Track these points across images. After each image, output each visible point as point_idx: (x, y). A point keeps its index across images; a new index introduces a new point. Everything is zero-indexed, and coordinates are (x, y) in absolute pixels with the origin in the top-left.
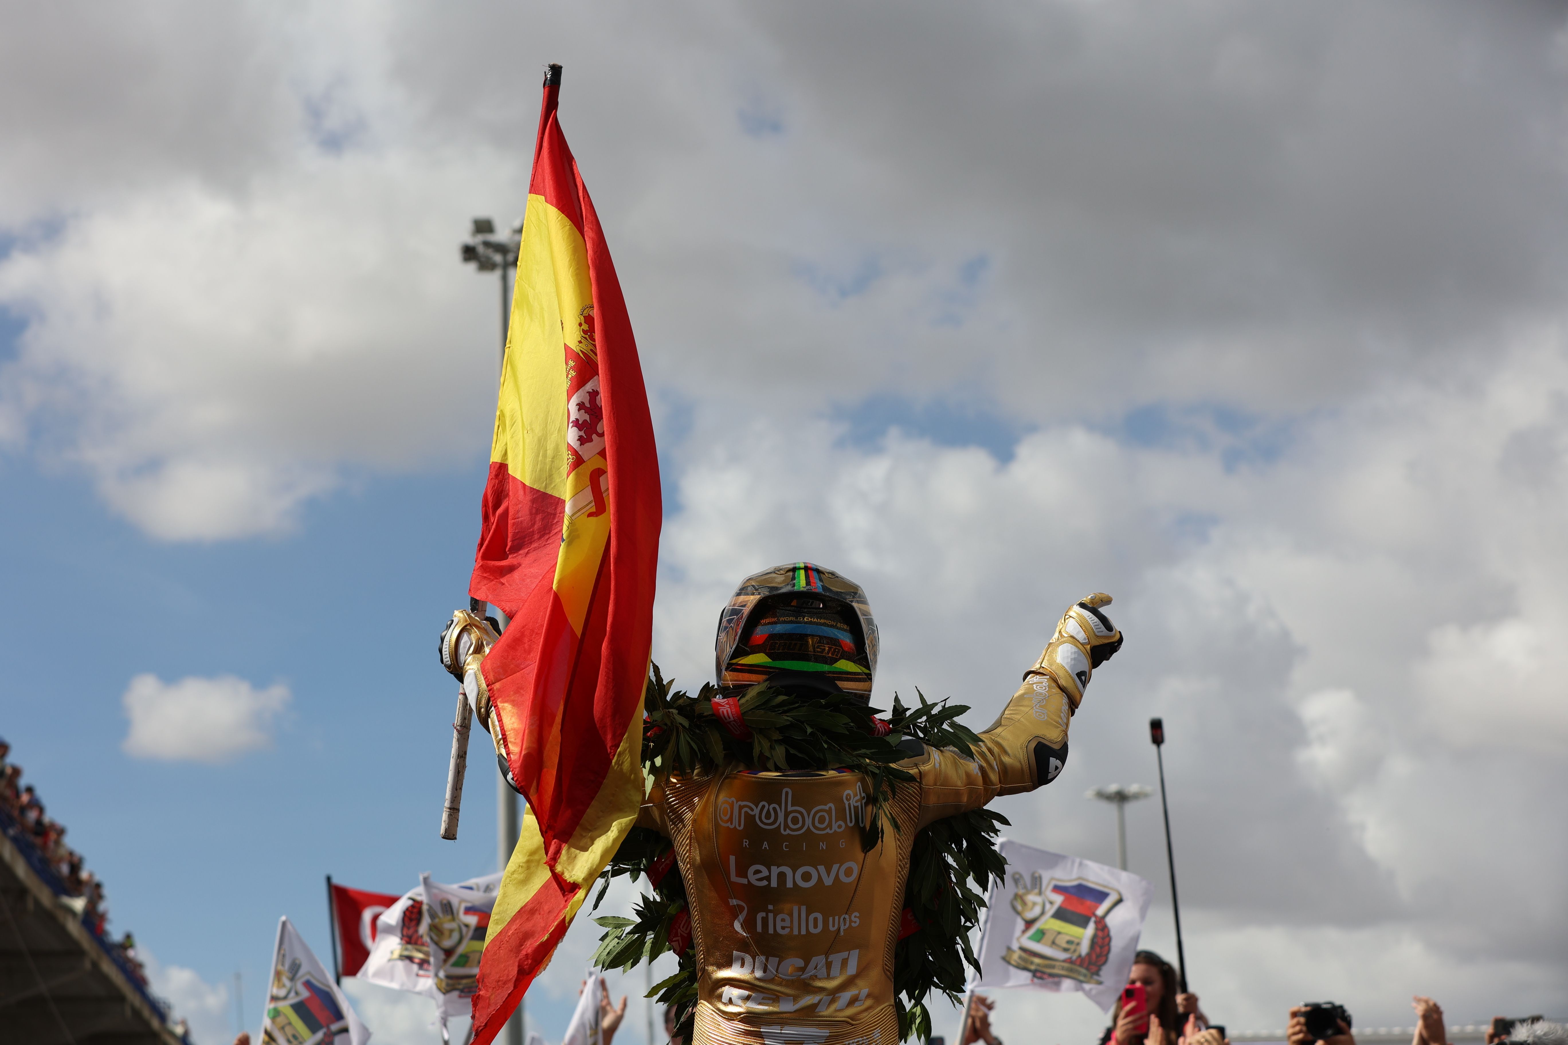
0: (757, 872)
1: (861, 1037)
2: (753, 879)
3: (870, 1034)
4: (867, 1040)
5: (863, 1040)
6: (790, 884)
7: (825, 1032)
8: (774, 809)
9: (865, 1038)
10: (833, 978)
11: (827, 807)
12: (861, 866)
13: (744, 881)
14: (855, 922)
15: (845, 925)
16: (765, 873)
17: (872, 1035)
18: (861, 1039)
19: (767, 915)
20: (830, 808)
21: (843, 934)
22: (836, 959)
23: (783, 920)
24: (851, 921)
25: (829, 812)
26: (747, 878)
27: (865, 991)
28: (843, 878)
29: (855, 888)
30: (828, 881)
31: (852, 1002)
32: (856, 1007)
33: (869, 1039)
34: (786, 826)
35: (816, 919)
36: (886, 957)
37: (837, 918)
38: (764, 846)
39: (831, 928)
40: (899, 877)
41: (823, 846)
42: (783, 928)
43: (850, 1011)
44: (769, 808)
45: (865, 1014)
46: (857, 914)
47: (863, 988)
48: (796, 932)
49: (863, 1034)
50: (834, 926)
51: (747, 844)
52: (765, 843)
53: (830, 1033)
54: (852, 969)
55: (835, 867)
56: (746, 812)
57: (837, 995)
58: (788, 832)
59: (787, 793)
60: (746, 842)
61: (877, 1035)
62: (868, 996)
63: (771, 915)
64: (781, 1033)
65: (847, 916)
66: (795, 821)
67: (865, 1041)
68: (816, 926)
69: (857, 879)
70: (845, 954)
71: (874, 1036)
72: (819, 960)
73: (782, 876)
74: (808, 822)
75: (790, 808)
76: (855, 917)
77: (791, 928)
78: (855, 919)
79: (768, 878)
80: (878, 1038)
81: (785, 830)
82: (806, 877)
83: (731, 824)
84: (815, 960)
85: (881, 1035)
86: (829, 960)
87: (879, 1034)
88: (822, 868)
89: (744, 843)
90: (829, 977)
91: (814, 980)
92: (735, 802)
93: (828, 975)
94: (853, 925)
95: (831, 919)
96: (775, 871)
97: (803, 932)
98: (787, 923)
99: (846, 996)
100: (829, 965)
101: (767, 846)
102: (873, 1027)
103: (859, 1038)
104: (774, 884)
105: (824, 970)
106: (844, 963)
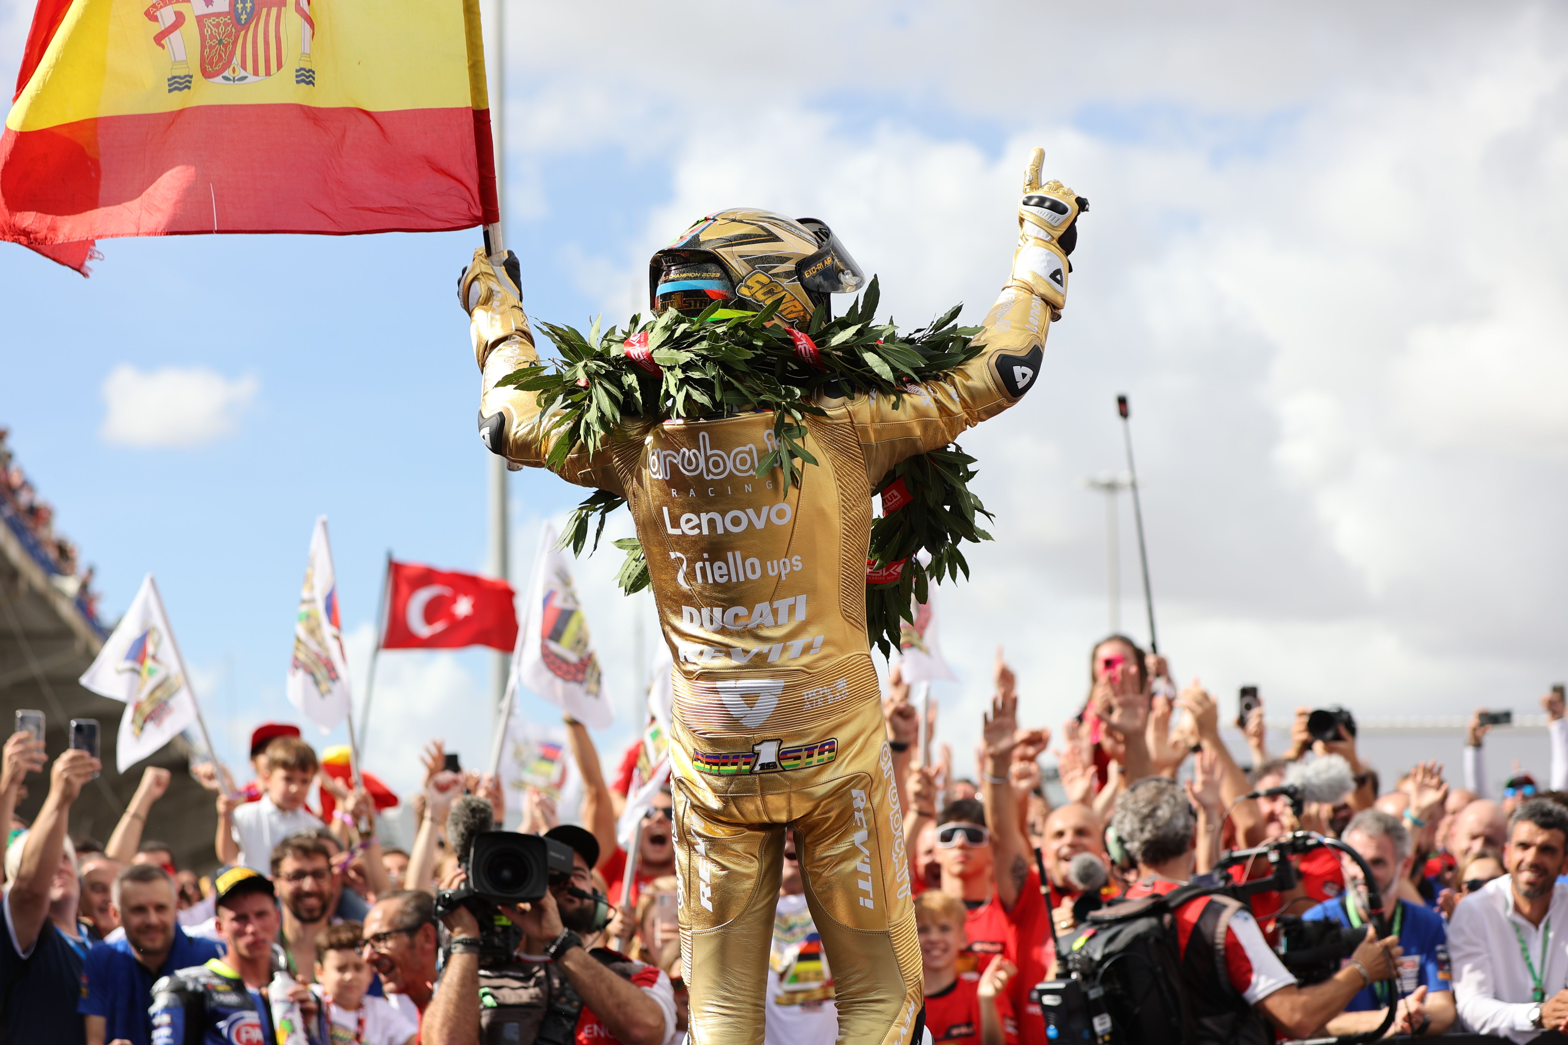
0: (689, 521)
1: (821, 687)
2: (685, 528)
3: (833, 684)
4: (829, 690)
5: (823, 690)
6: (720, 531)
7: (780, 683)
8: (694, 454)
9: (825, 687)
10: (781, 626)
11: (747, 449)
12: (796, 508)
13: (677, 532)
14: (797, 566)
15: (785, 569)
16: (696, 521)
17: (835, 685)
18: (821, 689)
19: (704, 564)
20: (751, 449)
21: (785, 579)
22: (782, 605)
23: (720, 568)
24: (792, 565)
25: (750, 453)
26: (681, 528)
27: (819, 639)
28: (774, 519)
29: (791, 530)
30: (760, 524)
31: (807, 649)
32: (812, 655)
33: (831, 689)
34: (709, 471)
35: (752, 565)
36: (843, 602)
37: (775, 562)
38: (691, 494)
39: (770, 573)
40: (844, 518)
41: (748, 488)
42: (721, 576)
43: (806, 659)
44: (689, 455)
45: (824, 662)
46: (799, 558)
47: (814, 635)
48: (734, 579)
49: (823, 683)
50: (773, 570)
51: (675, 493)
52: (692, 490)
53: (785, 682)
54: (801, 615)
55: (765, 510)
56: (670, 461)
57: (788, 643)
58: (711, 477)
59: (704, 437)
60: (674, 491)
61: (842, 685)
62: (825, 643)
63: (707, 564)
64: (736, 688)
65: (787, 560)
66: (716, 465)
67: (826, 691)
68: (754, 572)
69: (793, 521)
70: (791, 600)
71: (838, 685)
72: (762, 607)
73: (712, 523)
74: (730, 465)
75: (709, 453)
76: (796, 560)
77: (729, 574)
78: (797, 562)
79: (699, 526)
80: (843, 688)
81: (708, 475)
82: (736, 521)
83: (660, 475)
84: (759, 607)
85: (847, 685)
86: (774, 607)
87: (845, 684)
88: (750, 511)
89: (673, 493)
90: (776, 625)
91: (761, 628)
92: (660, 452)
93: (776, 622)
94: (795, 568)
95: (769, 563)
96: (704, 517)
97: (742, 579)
98: (724, 571)
99: (798, 643)
100: (775, 612)
101: (693, 493)
102: (836, 676)
103: (818, 688)
104: (705, 531)
105: (771, 618)
106: (792, 609)
